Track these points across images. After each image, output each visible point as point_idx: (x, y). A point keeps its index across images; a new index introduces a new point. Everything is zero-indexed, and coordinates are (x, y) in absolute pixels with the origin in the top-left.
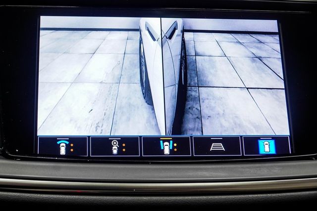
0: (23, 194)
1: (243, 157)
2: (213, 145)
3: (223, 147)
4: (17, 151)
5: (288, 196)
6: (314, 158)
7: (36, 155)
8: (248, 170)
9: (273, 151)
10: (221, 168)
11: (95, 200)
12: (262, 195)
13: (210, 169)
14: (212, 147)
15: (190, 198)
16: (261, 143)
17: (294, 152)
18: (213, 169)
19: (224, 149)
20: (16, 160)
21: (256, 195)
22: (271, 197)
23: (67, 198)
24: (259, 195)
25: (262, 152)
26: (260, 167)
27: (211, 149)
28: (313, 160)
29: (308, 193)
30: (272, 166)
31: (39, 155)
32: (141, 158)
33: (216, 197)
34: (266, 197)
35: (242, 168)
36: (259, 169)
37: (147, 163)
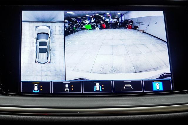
0: (13, 116)
1: (143, 92)
2: (125, 86)
3: (131, 87)
4: (9, 90)
5: (171, 115)
6: (186, 93)
7: (20, 92)
8: (146, 100)
9: (161, 89)
10: (130, 99)
11: (55, 119)
12: (155, 115)
13: (124, 100)
14: (125, 87)
15: (112, 117)
16: (154, 84)
17: (174, 89)
18: (125, 100)
19: (132, 88)
20: (8, 96)
21: (151, 115)
22: (160, 116)
23: (38, 118)
24: (153, 115)
25: (155, 89)
26: (153, 98)
27: (124, 88)
28: (185, 94)
29: (182, 113)
30: (160, 98)
31: (22, 93)
32: (83, 94)
33: (127, 116)
34: (157, 116)
35: (143, 99)
36: (153, 99)
37: (86, 97)
